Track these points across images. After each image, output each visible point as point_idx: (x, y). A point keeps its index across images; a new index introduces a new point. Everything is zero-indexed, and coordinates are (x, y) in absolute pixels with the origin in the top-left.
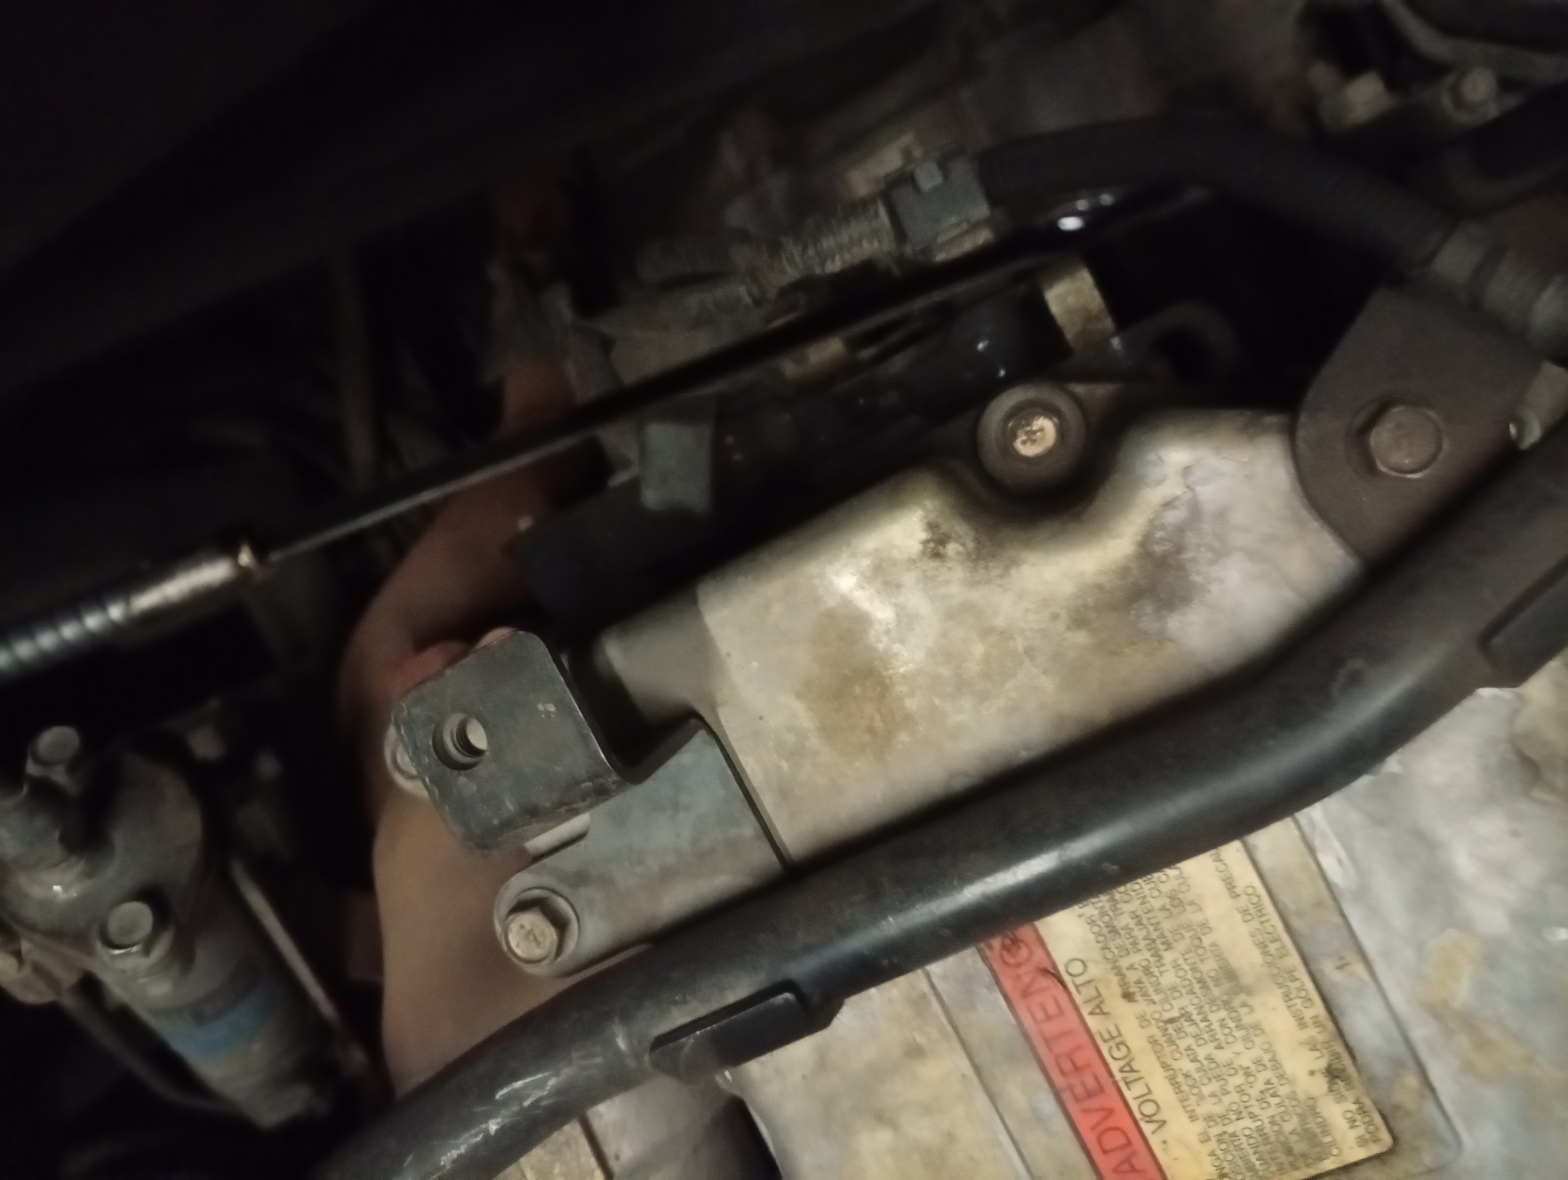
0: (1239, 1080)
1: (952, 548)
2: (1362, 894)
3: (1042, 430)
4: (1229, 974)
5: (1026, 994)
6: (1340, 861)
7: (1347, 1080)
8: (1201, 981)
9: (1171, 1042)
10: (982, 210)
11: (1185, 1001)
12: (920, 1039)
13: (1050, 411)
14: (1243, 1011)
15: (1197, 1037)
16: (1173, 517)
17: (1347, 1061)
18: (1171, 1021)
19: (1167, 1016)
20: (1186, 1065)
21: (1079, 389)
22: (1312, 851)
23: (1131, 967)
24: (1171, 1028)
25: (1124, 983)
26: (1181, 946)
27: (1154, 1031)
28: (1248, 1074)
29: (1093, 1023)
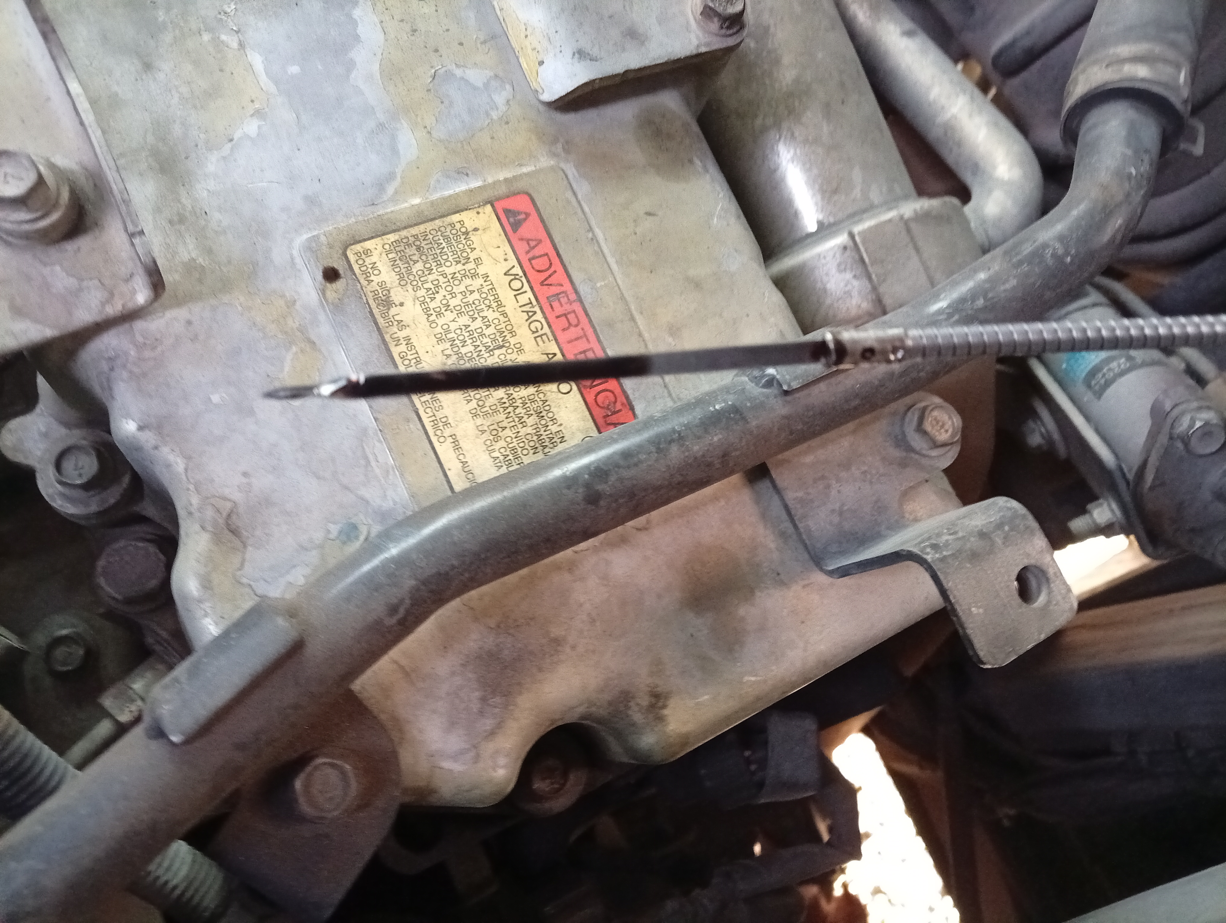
7: (376, 297)
9: (500, 332)
17: (376, 311)
18: (500, 347)
19: (503, 350)
20: (491, 315)
24: (500, 341)
28: (447, 306)
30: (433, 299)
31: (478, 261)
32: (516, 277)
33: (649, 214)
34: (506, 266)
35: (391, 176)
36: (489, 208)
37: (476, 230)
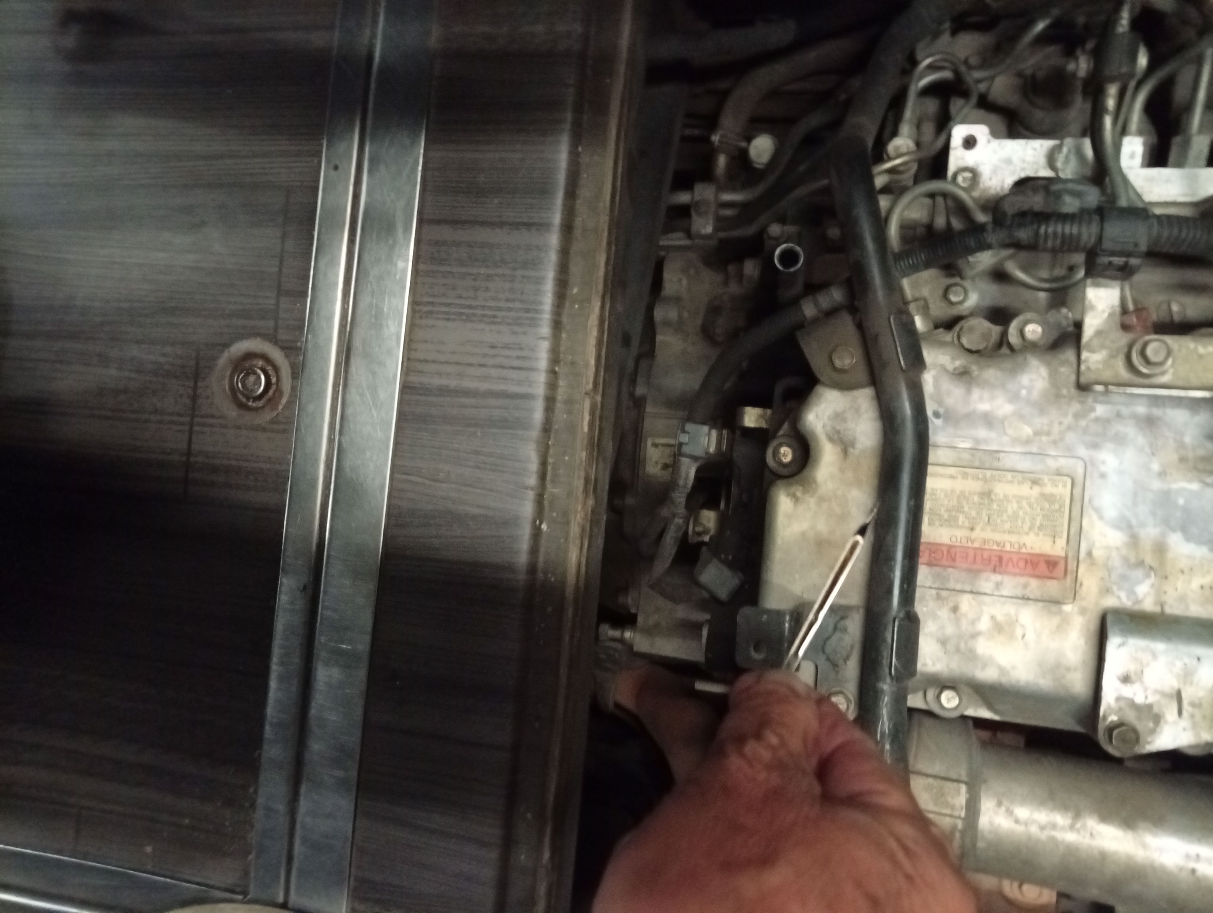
0: (1021, 512)
1: (798, 494)
2: (978, 441)
3: (785, 451)
4: (982, 494)
5: (954, 560)
6: (963, 441)
7: (1039, 479)
8: (980, 504)
9: (996, 525)
10: (706, 428)
11: (984, 513)
12: (951, 605)
13: (781, 445)
14: (997, 497)
15: (999, 516)
16: (828, 428)
17: (1032, 476)
18: (989, 521)
19: (986, 520)
20: (1007, 526)
21: (781, 432)
22: (955, 448)
23: (963, 522)
24: (992, 523)
25: (967, 528)
26: (964, 503)
27: (989, 528)
28: (1021, 508)
29: (976, 545)
30: (1027, 504)
31: (1037, 535)
32: (1020, 547)
33: (1024, 636)
34: (1028, 544)
35: (1101, 518)
36: (1062, 554)
37: (1054, 542)
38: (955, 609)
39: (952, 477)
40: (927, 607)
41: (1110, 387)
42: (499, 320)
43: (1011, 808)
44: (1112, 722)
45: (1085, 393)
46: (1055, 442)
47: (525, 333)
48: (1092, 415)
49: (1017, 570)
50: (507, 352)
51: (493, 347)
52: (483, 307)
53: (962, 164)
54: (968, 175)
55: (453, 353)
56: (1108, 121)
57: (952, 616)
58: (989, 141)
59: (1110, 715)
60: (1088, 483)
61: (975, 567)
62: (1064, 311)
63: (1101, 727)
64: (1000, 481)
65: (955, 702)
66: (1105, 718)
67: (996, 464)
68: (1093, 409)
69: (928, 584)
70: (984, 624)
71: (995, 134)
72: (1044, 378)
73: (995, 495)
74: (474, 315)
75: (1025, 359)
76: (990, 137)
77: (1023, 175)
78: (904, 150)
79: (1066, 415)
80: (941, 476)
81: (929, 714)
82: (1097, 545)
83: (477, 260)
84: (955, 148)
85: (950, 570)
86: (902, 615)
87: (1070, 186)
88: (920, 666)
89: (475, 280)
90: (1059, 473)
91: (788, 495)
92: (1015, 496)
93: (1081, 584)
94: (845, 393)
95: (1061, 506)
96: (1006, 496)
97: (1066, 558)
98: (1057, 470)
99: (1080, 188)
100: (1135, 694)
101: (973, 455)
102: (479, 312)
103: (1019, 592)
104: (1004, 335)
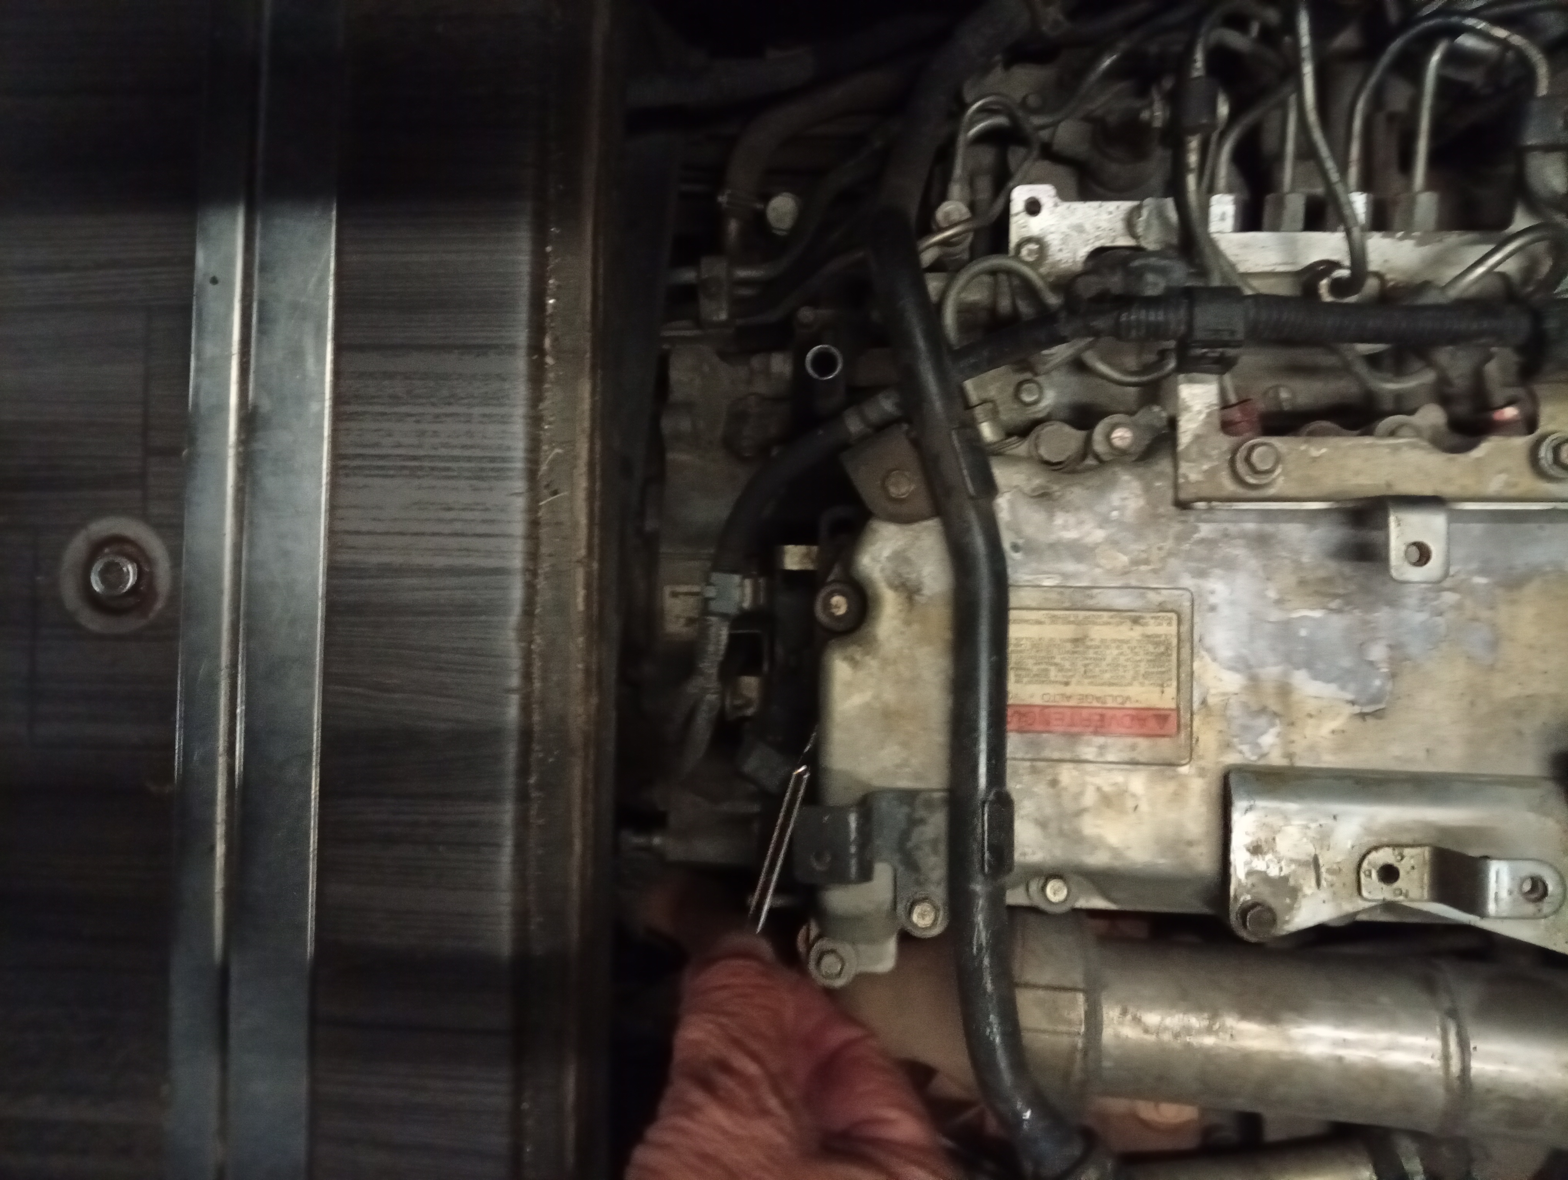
0: (1122, 659)
1: (858, 657)
2: (1065, 576)
3: (837, 601)
4: (1076, 641)
5: (1048, 723)
6: (1049, 578)
7: (1140, 617)
8: (1074, 652)
9: (1094, 677)
10: (736, 578)
11: (1080, 664)
12: (1049, 778)
13: (831, 594)
14: (1093, 643)
15: (1097, 665)
16: (888, 572)
17: (1132, 614)
18: (1085, 672)
19: (1082, 672)
20: (1107, 676)
21: (831, 578)
22: (1040, 586)
23: (1056, 676)
24: (1089, 674)
25: (1060, 683)
26: (1055, 653)
27: (1086, 681)
28: (1122, 654)
29: (1072, 703)
30: (1129, 648)
31: (1142, 684)
32: (1124, 702)
33: (1136, 808)
34: (1133, 697)
35: (1214, 660)
36: (1173, 705)
37: (1163, 692)
38: (1054, 783)
39: (1039, 622)
40: (1020, 783)
41: (1214, 504)
42: (455, 474)
43: (1138, 1015)
44: (1245, 902)
45: (1184, 512)
46: (1155, 571)
47: (491, 489)
48: (1197, 536)
49: (1123, 730)
50: (468, 515)
51: (450, 509)
52: (432, 458)
53: (1027, 233)
54: (1033, 246)
55: (395, 520)
56: (1191, 181)
57: (1051, 791)
58: (1056, 205)
59: (1242, 894)
60: (1197, 619)
61: (1075, 730)
62: (1156, 409)
63: (1234, 909)
64: (1095, 623)
65: (1062, 895)
66: (1236, 898)
67: (1090, 603)
68: (1196, 530)
69: (1019, 755)
70: (1090, 798)
71: (1063, 195)
72: (1137, 496)
73: (1092, 640)
74: (421, 468)
75: (1114, 473)
76: (1057, 199)
77: (1098, 244)
78: (955, 217)
79: (1165, 539)
80: (1026, 621)
81: (1034, 910)
82: (1213, 691)
83: (419, 396)
84: (1017, 214)
85: (1045, 735)
86: (991, 797)
87: (1153, 261)
88: (1017, 857)
89: (418, 422)
90: (1162, 608)
91: (845, 659)
92: (1114, 641)
93: (1197, 740)
94: (906, 527)
95: (1167, 649)
96: (1103, 641)
97: (1178, 709)
98: (1160, 604)
99: (1164, 262)
100: (1268, 867)
101: (1061, 593)
102: (426, 464)
103: (1126, 756)
104: (1088, 442)
